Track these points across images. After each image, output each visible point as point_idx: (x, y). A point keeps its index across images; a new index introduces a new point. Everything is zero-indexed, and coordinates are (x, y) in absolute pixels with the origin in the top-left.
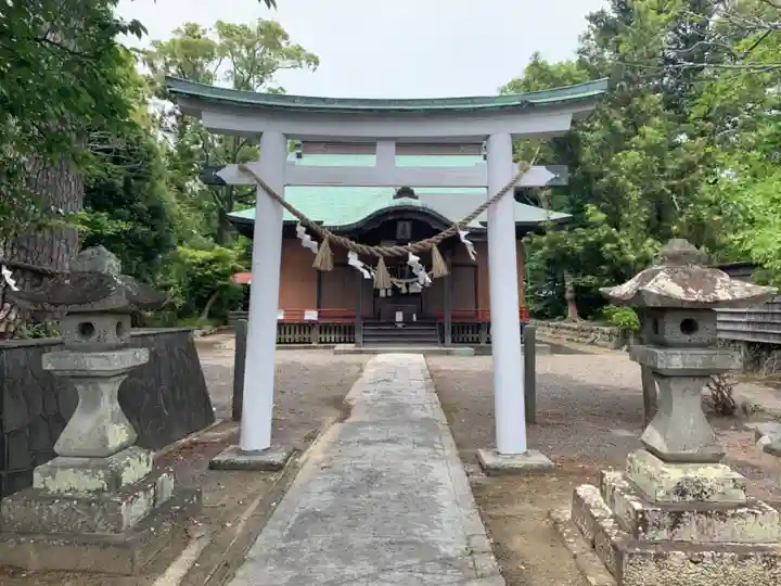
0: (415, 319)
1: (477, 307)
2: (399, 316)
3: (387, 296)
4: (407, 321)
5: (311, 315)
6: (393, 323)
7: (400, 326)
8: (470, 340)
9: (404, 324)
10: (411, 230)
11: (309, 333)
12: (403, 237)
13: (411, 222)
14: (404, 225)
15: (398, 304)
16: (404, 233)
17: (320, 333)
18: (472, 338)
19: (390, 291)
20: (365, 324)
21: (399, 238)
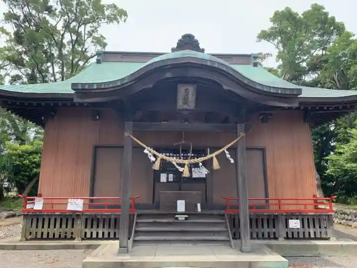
0: (199, 210)
2: (181, 206)
3: (168, 181)
4: (190, 212)
5: (76, 205)
6: (173, 214)
7: (182, 218)
8: (266, 236)
9: (186, 216)
10: (194, 97)
11: (73, 227)
12: (186, 107)
13: (195, 86)
14: (186, 90)
15: (180, 190)
16: (186, 101)
17: (86, 227)
18: (269, 233)
19: (171, 176)
20: (139, 216)
21: (180, 108)
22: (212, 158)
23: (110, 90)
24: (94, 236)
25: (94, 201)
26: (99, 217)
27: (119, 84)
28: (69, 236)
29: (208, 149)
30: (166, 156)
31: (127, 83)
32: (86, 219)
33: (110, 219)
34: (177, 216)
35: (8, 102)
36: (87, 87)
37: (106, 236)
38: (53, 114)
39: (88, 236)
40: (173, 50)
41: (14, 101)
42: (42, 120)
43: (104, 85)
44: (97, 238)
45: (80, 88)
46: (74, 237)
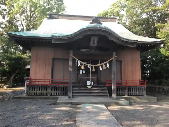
1: (121, 79)
2: (89, 83)
3: (83, 73)
6: (86, 86)
7: (90, 87)
9: (91, 87)
10: (97, 41)
11: (46, 91)
12: (93, 45)
13: (98, 37)
14: (94, 38)
15: (87, 77)
16: (94, 43)
17: (52, 91)
20: (73, 86)
21: (91, 45)
22: (103, 65)
23: (66, 39)
24: (55, 94)
25: (53, 81)
26: (57, 87)
27: (70, 36)
28: (45, 94)
29: (99, 61)
30: (86, 63)
31: (73, 36)
32: (52, 88)
33: (61, 88)
34: (87, 87)
36: (58, 37)
37: (60, 94)
39: (53, 94)
40: (90, 23)
41: (20, 39)
43: (64, 37)
44: (56, 95)
45: (55, 37)
46: (47, 94)
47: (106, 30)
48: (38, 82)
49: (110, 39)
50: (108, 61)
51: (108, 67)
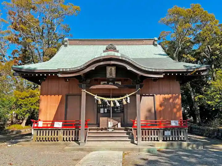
3: (104, 112)
5: (58, 124)
7: (110, 130)
8: (153, 139)
10: (115, 72)
11: (57, 135)
12: (111, 77)
13: (115, 67)
14: (111, 69)
16: (111, 74)
17: (64, 135)
18: (154, 138)
19: (106, 110)
20: (90, 129)
21: (108, 77)
24: (68, 139)
25: (67, 122)
26: (70, 130)
27: (79, 68)
28: (55, 140)
32: (64, 132)
34: (108, 130)
35: (24, 74)
38: (45, 79)
39: (65, 139)
40: (104, 52)
41: (26, 74)
42: (39, 82)
43: (73, 69)
45: (61, 70)
46: (58, 140)
47: (122, 59)
48: (47, 124)
49: (128, 69)
50: (129, 95)
51: (129, 102)
